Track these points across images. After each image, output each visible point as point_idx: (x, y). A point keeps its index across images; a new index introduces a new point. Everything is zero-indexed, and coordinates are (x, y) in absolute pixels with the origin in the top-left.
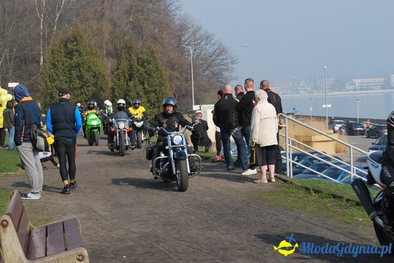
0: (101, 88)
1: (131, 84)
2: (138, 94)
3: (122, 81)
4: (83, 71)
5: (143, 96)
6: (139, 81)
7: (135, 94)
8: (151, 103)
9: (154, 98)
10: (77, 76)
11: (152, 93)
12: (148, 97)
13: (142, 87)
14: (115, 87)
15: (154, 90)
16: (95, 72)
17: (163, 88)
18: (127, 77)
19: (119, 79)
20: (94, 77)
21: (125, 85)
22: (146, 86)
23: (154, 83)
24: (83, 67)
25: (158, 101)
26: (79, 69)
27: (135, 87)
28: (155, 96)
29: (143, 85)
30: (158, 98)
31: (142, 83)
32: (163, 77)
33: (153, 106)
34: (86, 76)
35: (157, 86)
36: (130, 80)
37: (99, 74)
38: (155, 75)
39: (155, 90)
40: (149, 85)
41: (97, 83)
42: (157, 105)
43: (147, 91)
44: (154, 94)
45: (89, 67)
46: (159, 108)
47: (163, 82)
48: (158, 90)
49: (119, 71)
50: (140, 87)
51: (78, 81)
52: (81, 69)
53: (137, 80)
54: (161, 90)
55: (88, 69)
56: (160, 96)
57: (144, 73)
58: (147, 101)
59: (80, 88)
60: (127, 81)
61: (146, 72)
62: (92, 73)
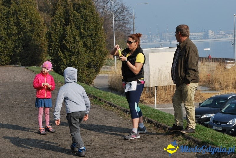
0: (38, 33)
1: (68, 29)
2: (74, 38)
3: (59, 26)
4: (20, 18)
5: (80, 40)
6: (75, 26)
7: (72, 39)
8: (87, 47)
9: (91, 42)
10: (15, 23)
11: (89, 37)
12: (84, 42)
13: (78, 32)
14: (52, 32)
15: (90, 35)
16: (32, 19)
17: (99, 33)
18: (64, 22)
19: (56, 25)
20: (31, 24)
21: (61, 30)
22: (82, 31)
23: (90, 28)
24: (20, 14)
25: (94, 46)
26: (17, 16)
27: (72, 31)
28: (91, 41)
29: (80, 30)
30: (93, 43)
31: (78, 28)
32: (98, 22)
33: (89, 50)
34: (23, 23)
35: (92, 30)
36: (67, 25)
37: (36, 21)
38: (91, 20)
39: (92, 35)
40: (85, 29)
41: (33, 29)
42: (92, 49)
43: (83, 35)
44: (90, 39)
45: (26, 14)
46: (95, 52)
47: (98, 27)
48: (94, 35)
49: (56, 16)
50: (76, 33)
51: (15, 28)
52: (19, 16)
53: (73, 25)
54: (96, 34)
55: (25, 16)
56: (97, 40)
57: (80, 18)
58: (83, 46)
59: (18, 34)
60: (63, 26)
61: (82, 17)
62: (28, 20)
